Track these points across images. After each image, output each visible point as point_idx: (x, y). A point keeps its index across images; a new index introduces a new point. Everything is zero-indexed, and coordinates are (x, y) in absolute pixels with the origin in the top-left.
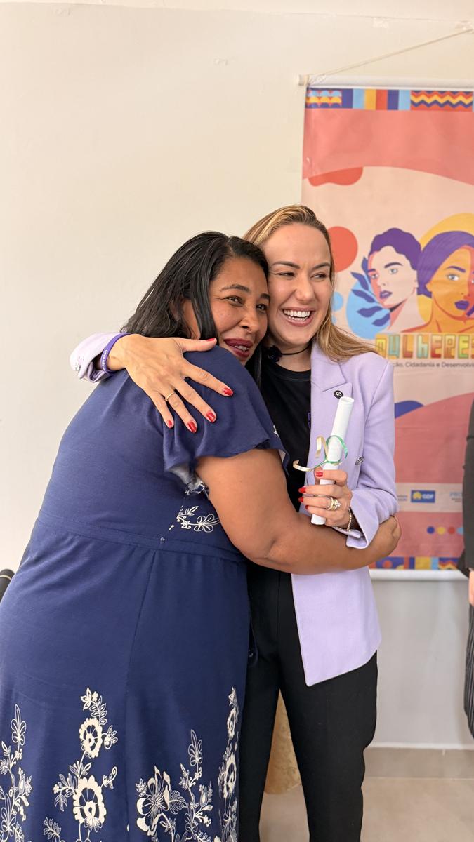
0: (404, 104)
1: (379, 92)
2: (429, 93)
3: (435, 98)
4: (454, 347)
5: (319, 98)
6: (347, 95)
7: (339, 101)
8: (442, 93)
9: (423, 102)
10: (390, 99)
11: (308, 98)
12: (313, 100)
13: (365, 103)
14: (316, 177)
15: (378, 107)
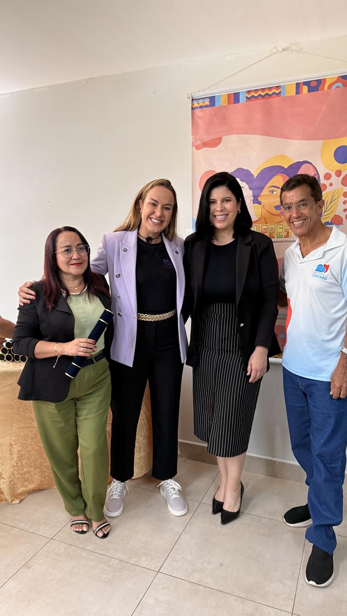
0: (242, 99)
1: (229, 95)
2: (256, 91)
3: (260, 93)
4: (274, 232)
5: (198, 104)
6: (212, 99)
7: (208, 103)
8: (263, 90)
9: (253, 96)
10: (235, 98)
11: (193, 104)
12: (196, 105)
13: (221, 102)
14: (198, 145)
15: (229, 103)
